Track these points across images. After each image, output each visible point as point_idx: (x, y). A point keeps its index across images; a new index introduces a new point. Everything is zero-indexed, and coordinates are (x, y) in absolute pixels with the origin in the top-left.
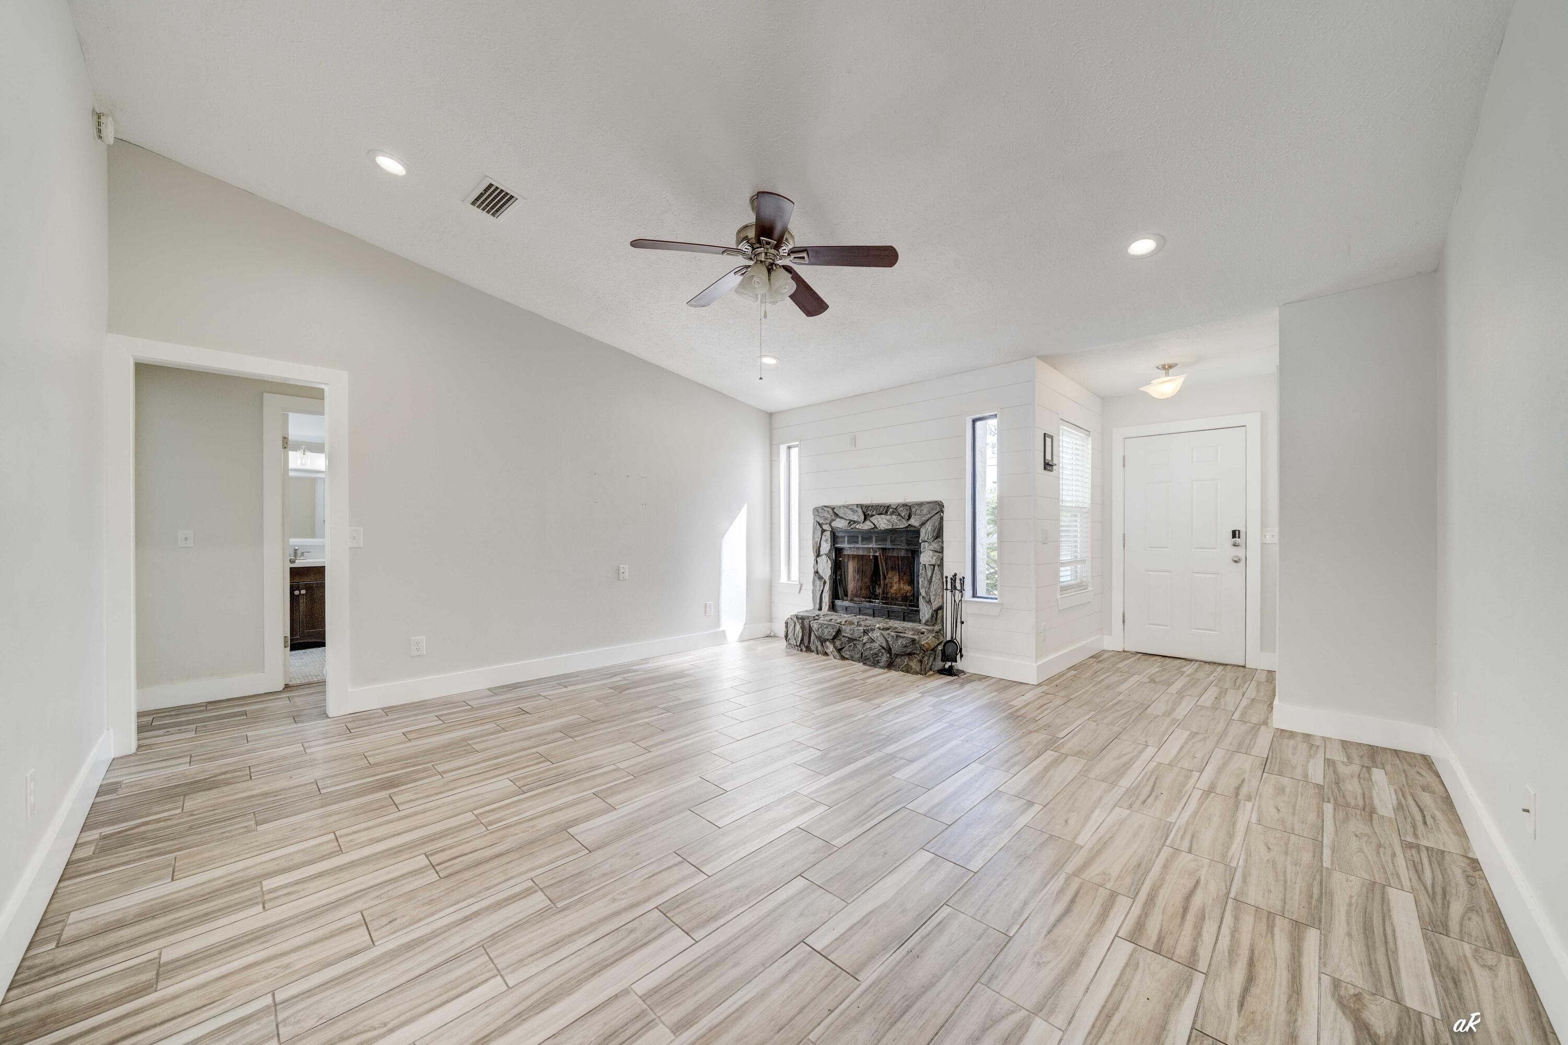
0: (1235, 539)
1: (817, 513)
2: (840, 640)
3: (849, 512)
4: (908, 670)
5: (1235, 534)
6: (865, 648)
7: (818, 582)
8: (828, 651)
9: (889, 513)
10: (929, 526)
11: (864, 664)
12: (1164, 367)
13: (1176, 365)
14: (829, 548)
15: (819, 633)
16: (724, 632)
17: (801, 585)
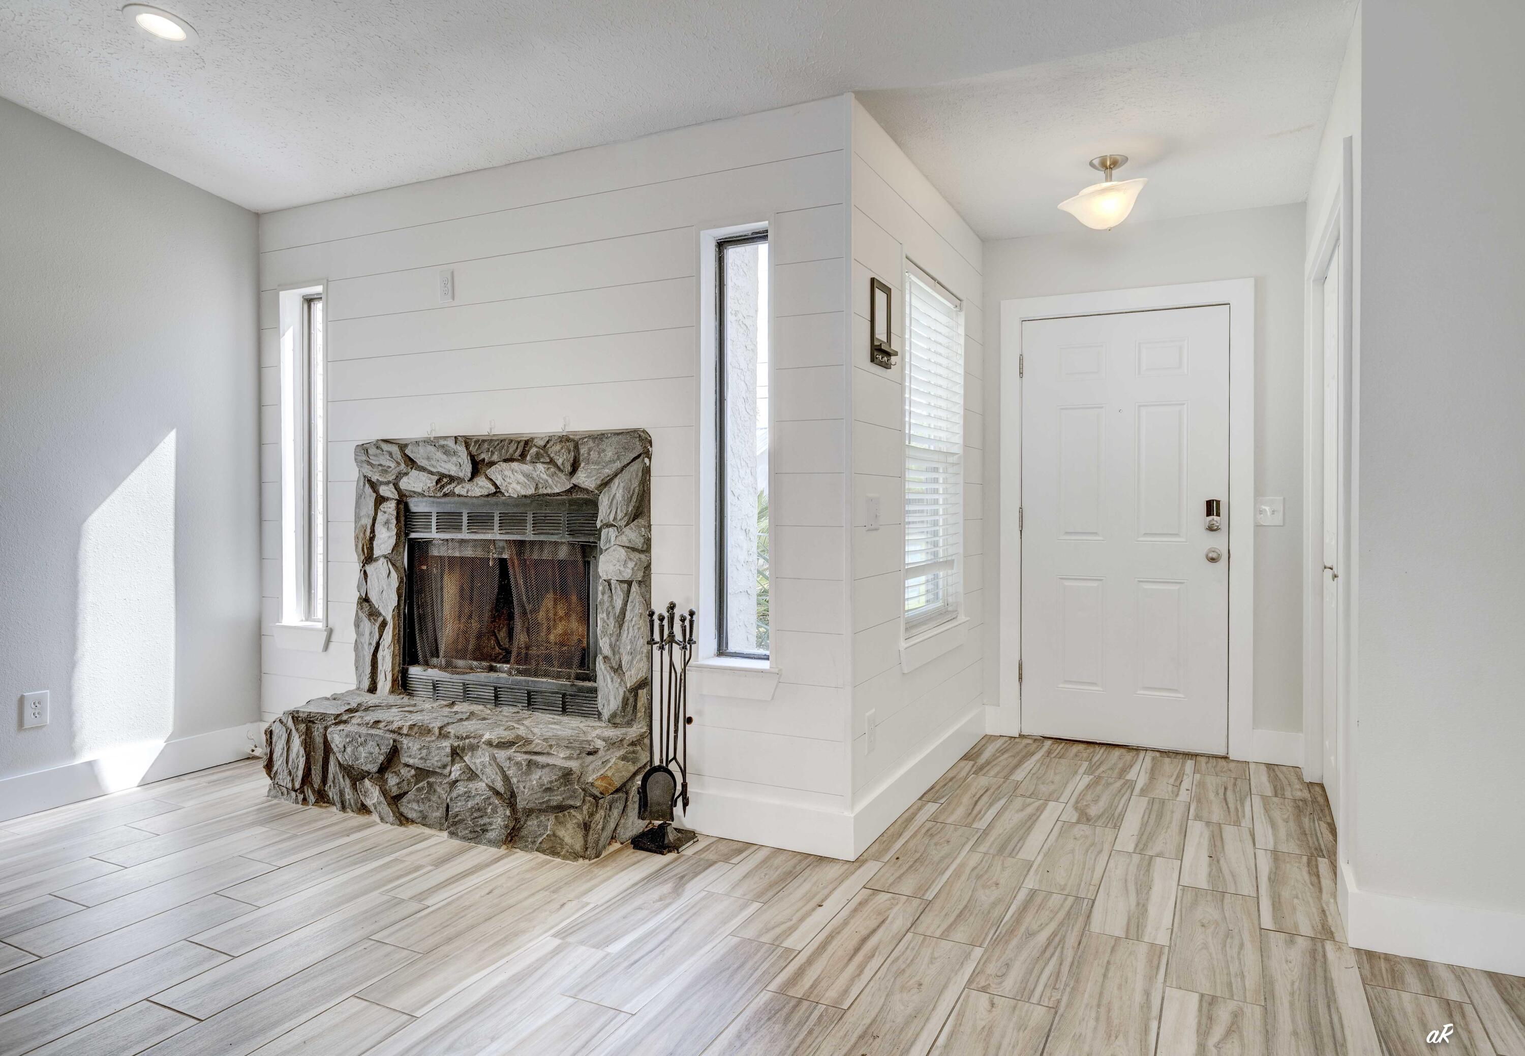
0: (1211, 518)
1: (364, 458)
2: (397, 774)
3: (439, 455)
4: (553, 848)
5: (1212, 507)
6: (454, 794)
7: (366, 625)
8: (369, 803)
9: (528, 458)
10: (617, 490)
11: (453, 834)
12: (1103, 165)
13: (1126, 159)
14: (393, 541)
15: (346, 758)
16: (90, 764)
17: (330, 632)
